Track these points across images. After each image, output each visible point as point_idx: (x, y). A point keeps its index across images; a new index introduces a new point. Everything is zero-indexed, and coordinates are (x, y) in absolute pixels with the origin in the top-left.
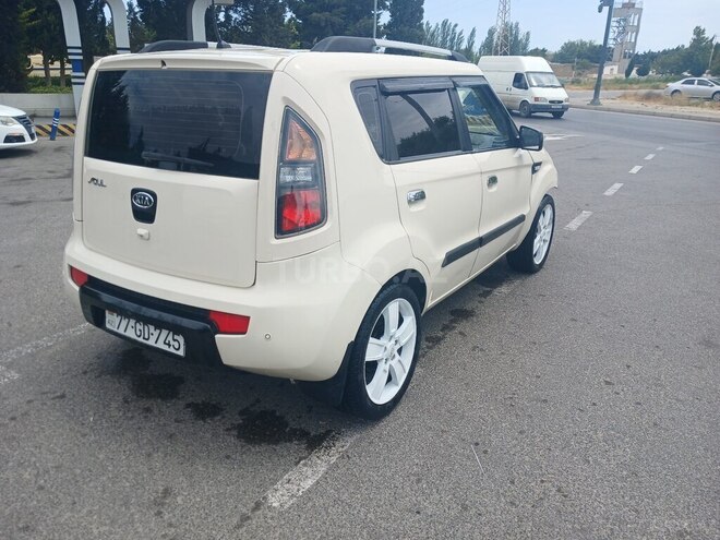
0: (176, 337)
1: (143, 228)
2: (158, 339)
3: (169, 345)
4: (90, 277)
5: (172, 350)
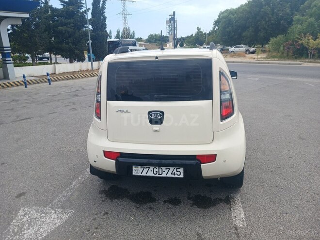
0: (178, 170)
1: (156, 127)
2: (167, 173)
3: (174, 174)
4: (121, 154)
5: (176, 176)
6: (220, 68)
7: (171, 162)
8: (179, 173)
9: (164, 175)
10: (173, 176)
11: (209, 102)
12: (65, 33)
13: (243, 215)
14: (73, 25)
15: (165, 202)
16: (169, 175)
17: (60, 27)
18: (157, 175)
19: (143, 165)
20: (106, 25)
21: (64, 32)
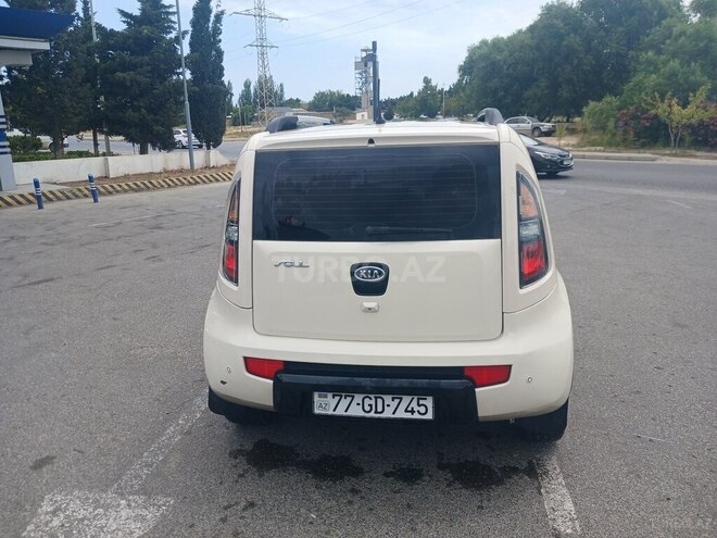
0: (421, 402)
1: (370, 302)
2: (395, 409)
3: (412, 412)
4: (286, 363)
5: (416, 416)
6: (518, 166)
7: (405, 382)
8: (425, 410)
9: (388, 414)
10: (409, 415)
11: (492, 243)
12: (132, 85)
13: (569, 505)
14: (149, 68)
15: (386, 475)
16: (401, 414)
17: (120, 74)
18: (372, 414)
19: (338, 390)
20: (222, 69)
21: (128, 84)
